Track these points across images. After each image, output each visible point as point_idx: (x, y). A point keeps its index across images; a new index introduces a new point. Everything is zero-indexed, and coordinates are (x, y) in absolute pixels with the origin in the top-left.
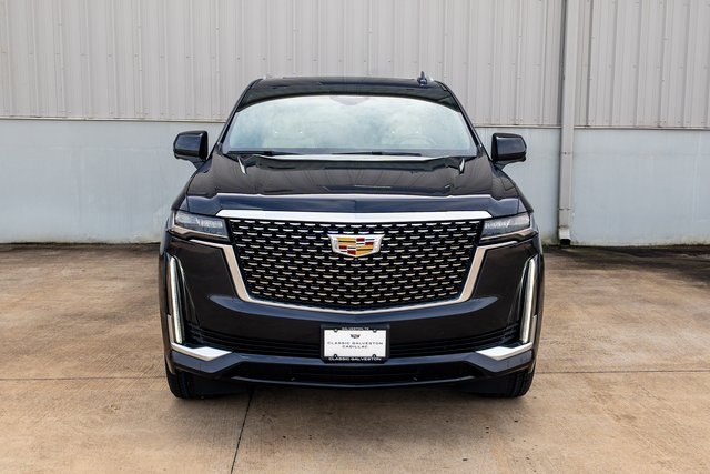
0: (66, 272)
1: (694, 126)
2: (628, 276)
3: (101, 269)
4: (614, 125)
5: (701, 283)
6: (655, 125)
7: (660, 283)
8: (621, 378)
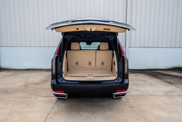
0: (33, 75)
1: (151, 47)
2: (137, 75)
3: (40, 74)
4: (136, 47)
5: (151, 77)
6: (143, 47)
7: (144, 77)
8: (132, 97)
